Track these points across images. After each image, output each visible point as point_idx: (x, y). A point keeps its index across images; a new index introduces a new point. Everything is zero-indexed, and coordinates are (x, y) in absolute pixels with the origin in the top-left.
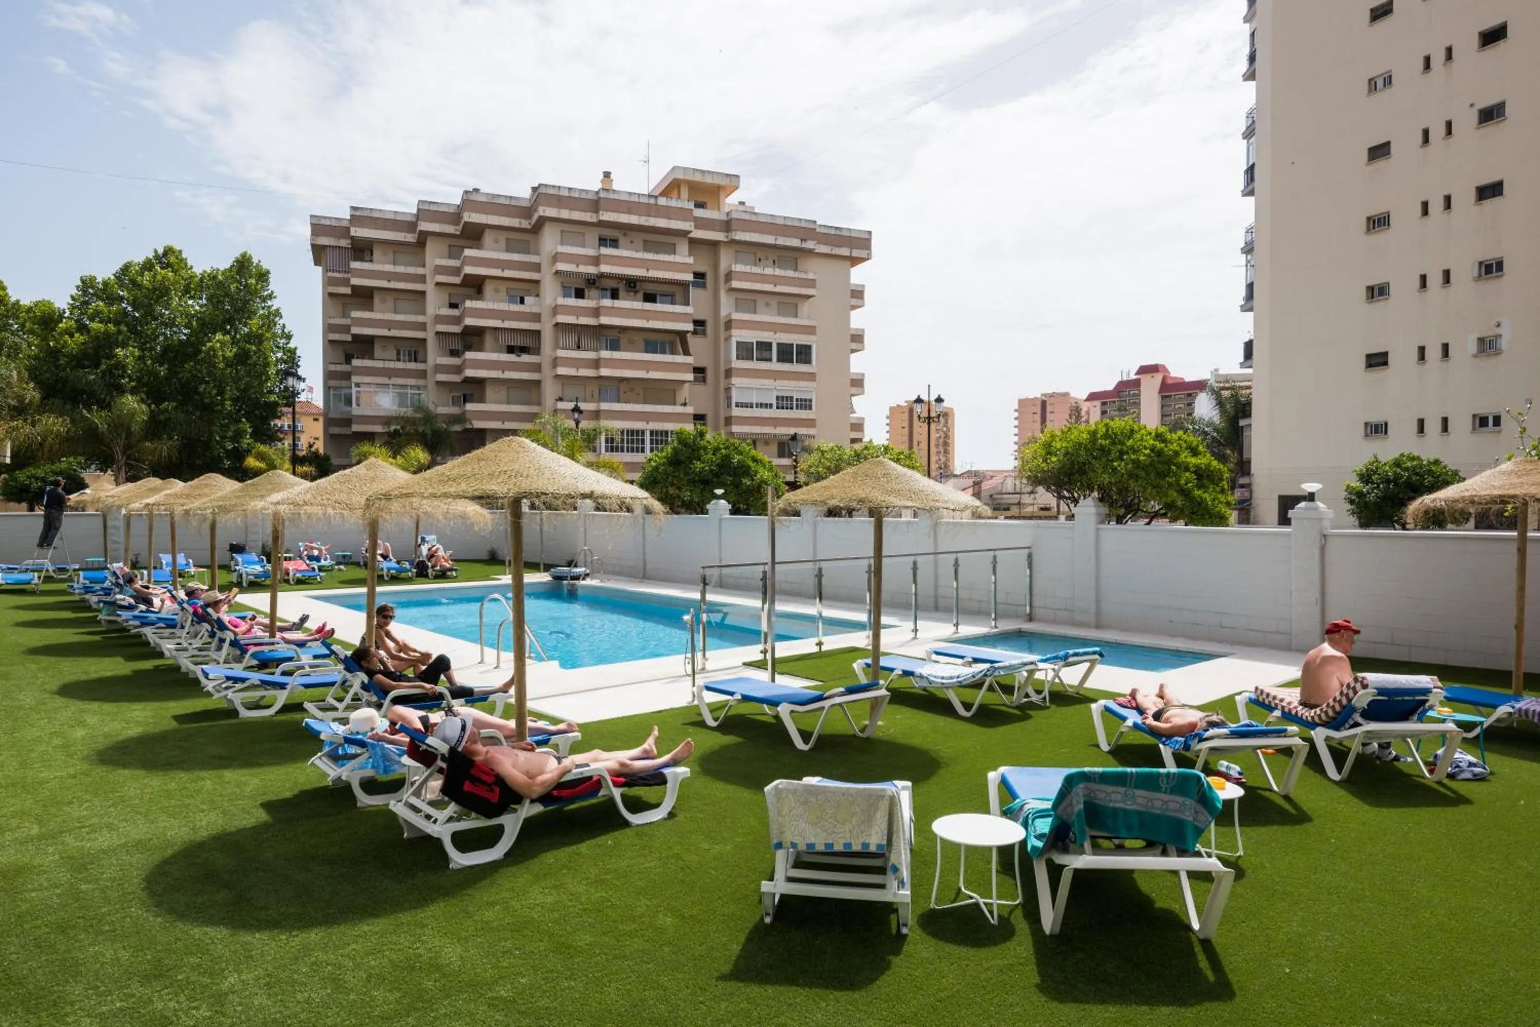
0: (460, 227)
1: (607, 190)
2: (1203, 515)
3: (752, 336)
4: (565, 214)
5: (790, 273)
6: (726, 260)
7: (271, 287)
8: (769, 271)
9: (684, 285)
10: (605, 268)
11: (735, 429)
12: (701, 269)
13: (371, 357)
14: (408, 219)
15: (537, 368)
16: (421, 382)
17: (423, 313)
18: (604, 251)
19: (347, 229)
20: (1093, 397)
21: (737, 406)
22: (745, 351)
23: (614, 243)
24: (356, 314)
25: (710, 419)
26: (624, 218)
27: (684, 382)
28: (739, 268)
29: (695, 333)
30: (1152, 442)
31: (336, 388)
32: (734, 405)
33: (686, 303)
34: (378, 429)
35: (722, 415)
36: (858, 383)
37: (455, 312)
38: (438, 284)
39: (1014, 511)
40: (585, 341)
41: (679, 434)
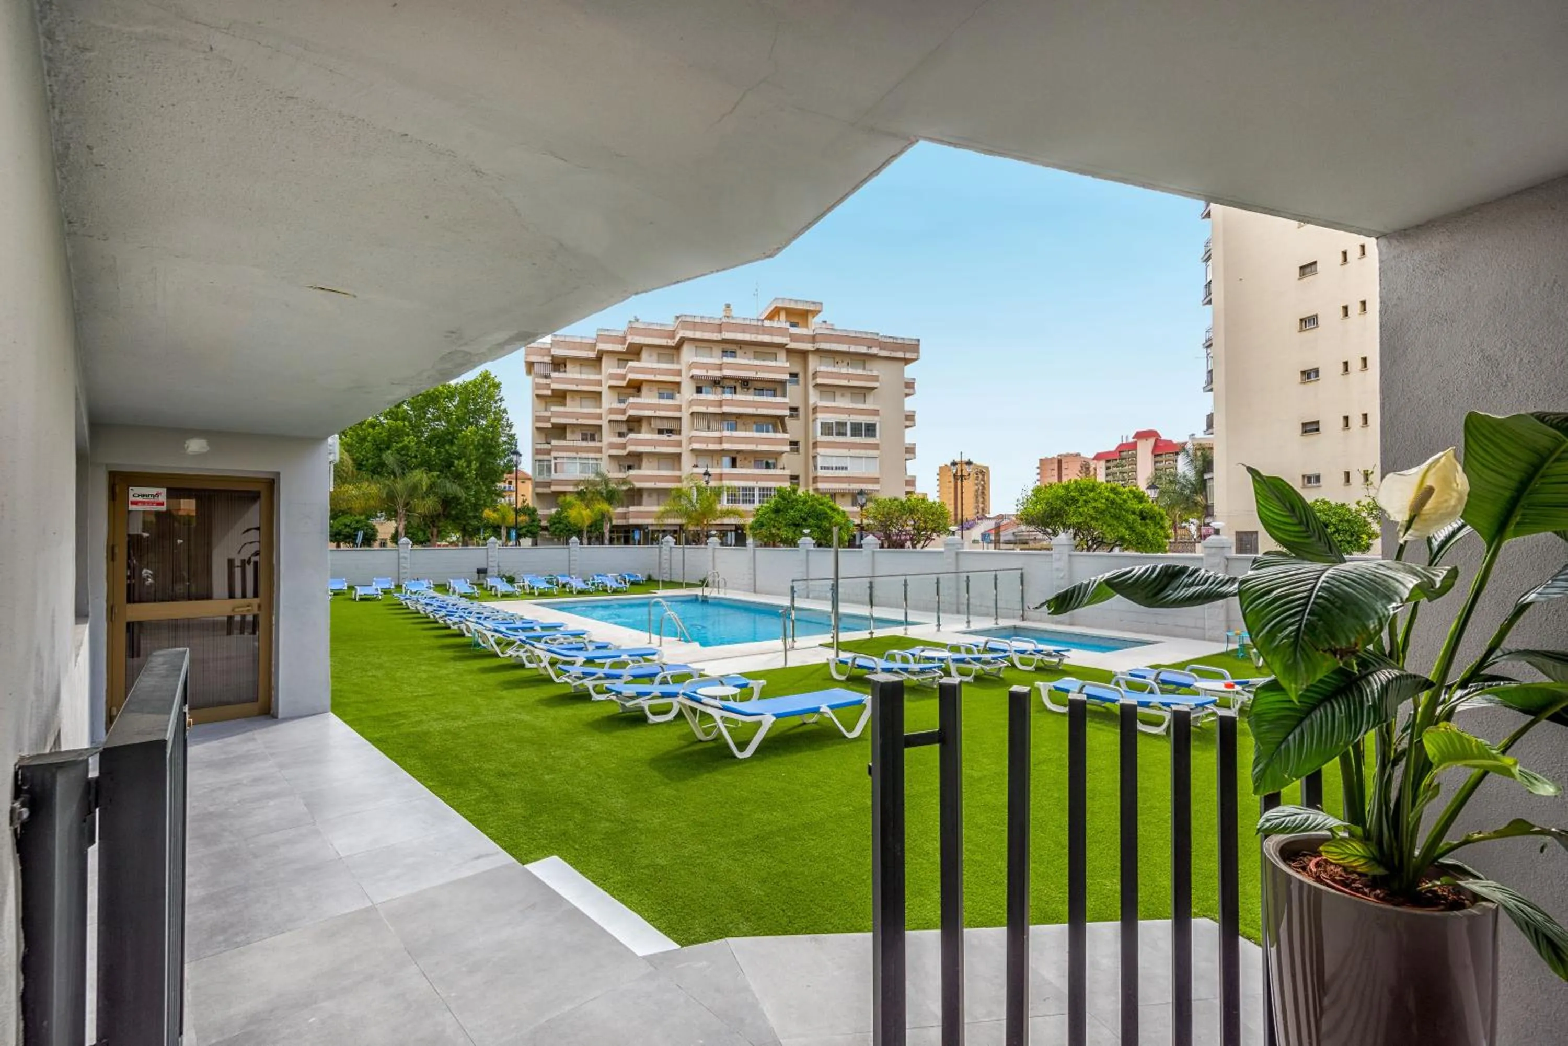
0: (626, 346)
1: (728, 317)
2: (1146, 546)
3: (832, 418)
4: (698, 335)
5: (860, 372)
6: (814, 364)
7: (501, 394)
8: (844, 371)
9: (783, 383)
10: (727, 372)
11: (820, 486)
12: (794, 371)
13: (565, 439)
14: (591, 341)
15: (679, 444)
16: (598, 455)
17: (600, 407)
18: (725, 360)
19: (550, 350)
20: (1098, 457)
21: (821, 468)
22: (827, 429)
23: (733, 354)
24: (554, 409)
25: (802, 479)
26: (740, 336)
27: (782, 453)
28: (822, 369)
29: (791, 416)
30: (1107, 494)
31: (540, 461)
32: (819, 468)
33: (784, 395)
34: (571, 488)
35: (811, 476)
36: (911, 450)
37: (622, 406)
38: (610, 387)
39: (1032, 545)
40: (713, 425)
41: (779, 490)
